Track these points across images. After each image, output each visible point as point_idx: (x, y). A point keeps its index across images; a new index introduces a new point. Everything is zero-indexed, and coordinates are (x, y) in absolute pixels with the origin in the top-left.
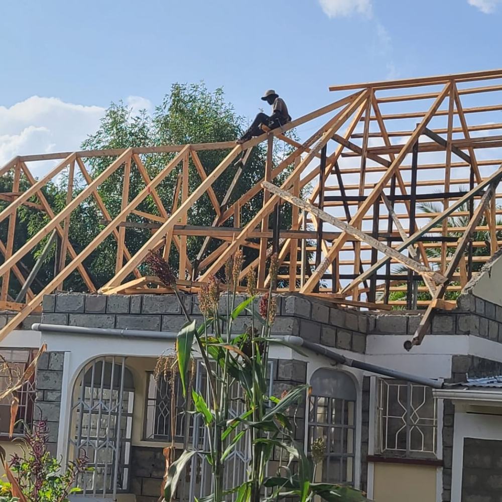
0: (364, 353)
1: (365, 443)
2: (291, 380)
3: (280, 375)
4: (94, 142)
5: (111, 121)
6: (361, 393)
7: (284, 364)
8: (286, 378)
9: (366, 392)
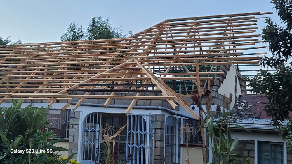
0: (179, 111)
1: (180, 140)
2: (161, 121)
3: (157, 119)
4: (65, 36)
5: (71, 29)
6: (178, 124)
7: (158, 116)
8: (159, 120)
9: (180, 123)
